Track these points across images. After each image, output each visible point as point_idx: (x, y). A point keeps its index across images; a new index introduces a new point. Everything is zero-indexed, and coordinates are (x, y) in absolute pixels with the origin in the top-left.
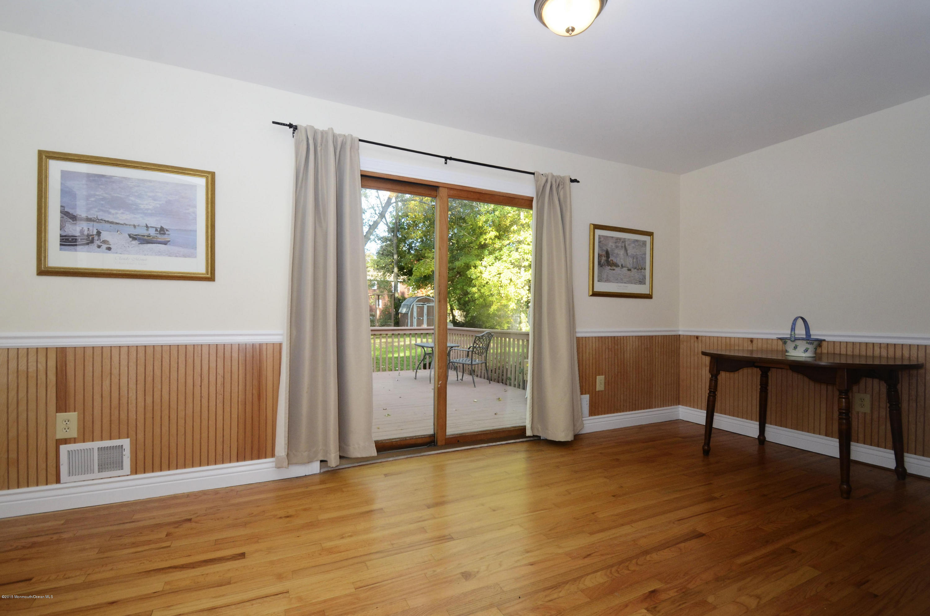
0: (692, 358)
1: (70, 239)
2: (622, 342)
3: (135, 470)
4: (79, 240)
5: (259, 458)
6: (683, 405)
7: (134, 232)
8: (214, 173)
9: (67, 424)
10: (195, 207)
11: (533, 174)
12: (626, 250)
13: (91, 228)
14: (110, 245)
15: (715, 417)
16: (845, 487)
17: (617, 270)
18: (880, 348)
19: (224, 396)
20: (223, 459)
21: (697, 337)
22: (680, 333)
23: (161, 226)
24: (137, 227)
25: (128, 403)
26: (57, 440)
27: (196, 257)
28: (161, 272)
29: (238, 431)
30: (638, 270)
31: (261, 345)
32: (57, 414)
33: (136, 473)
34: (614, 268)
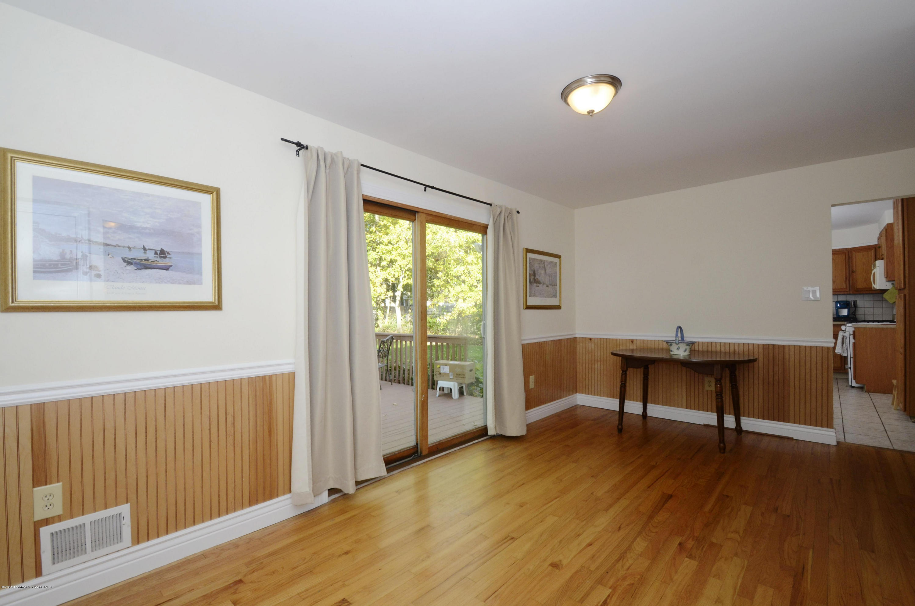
0: (587, 356)
1: (47, 265)
2: (544, 346)
3: (137, 540)
4: (59, 265)
5: (271, 497)
6: (580, 393)
7: (130, 255)
8: (219, 189)
9: (48, 499)
10: (199, 226)
11: (490, 205)
12: (545, 270)
13: (74, 251)
14: (100, 271)
15: (625, 404)
16: (722, 445)
17: (540, 286)
18: (720, 345)
19: (234, 436)
20: (235, 507)
21: (590, 339)
22: (577, 336)
23: (161, 249)
24: (132, 249)
25: (126, 461)
26: (35, 522)
27: (201, 284)
28: (164, 302)
29: (249, 473)
30: (552, 286)
31: (271, 376)
32: (35, 489)
33: (138, 543)
34: (539, 285)
